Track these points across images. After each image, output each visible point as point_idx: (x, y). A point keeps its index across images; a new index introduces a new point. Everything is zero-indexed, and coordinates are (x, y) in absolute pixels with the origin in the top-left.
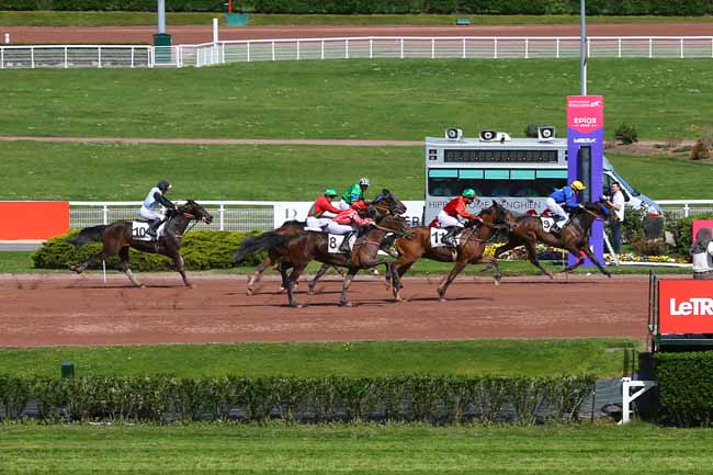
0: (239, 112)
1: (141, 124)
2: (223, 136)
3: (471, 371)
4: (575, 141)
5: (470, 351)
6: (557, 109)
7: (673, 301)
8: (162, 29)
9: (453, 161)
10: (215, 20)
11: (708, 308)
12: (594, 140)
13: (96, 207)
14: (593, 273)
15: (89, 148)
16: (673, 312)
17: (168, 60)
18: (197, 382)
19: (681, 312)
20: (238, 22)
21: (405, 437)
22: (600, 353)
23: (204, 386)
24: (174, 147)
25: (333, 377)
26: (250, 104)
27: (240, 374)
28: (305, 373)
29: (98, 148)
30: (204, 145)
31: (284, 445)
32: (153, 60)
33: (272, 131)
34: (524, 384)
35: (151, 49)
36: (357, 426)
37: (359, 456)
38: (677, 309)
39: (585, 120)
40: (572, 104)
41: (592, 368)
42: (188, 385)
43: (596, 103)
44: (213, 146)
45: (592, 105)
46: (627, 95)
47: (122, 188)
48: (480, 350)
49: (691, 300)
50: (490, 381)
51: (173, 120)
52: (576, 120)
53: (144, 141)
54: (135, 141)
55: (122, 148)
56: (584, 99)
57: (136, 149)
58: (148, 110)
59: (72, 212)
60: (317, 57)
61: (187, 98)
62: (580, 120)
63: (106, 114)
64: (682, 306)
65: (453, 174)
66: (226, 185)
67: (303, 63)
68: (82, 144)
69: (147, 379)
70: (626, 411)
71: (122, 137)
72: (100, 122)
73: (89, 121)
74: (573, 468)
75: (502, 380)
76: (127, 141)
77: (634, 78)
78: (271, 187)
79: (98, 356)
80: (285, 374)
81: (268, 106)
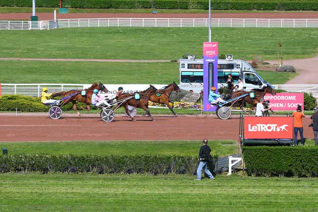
0: (66, 48)
1: (27, 52)
2: (61, 58)
3: (167, 153)
4: (207, 61)
5: (167, 145)
6: (194, 48)
7: (250, 125)
8: (34, 14)
9: (191, 68)
10: (55, 11)
11: (264, 128)
12: (214, 60)
13: (11, 86)
14: (213, 114)
15: (7, 62)
16: (250, 130)
17: (37, 27)
18: (57, 156)
19: (253, 130)
20: (63, 12)
21: (142, 180)
22: (219, 146)
23: (60, 158)
24: (41, 62)
25: (112, 155)
26: (71, 45)
27: (75, 154)
28: (100, 154)
29: (11, 62)
30: (53, 61)
31: (93, 182)
32: (31, 27)
33: (80, 56)
34: (189, 159)
35: (30, 22)
36: (122, 175)
37: (123, 187)
38: (251, 129)
39: (211, 52)
40: (205, 45)
41: (216, 153)
42: (54, 158)
43: (215, 45)
44: (56, 62)
45: (213, 46)
46: (222, 42)
47: (21, 78)
48: (171, 145)
49: (257, 125)
50: (175, 157)
51: (40, 51)
52: (207, 52)
53: (29, 59)
54: (25, 60)
55: (20, 62)
56: (210, 43)
57: (26, 63)
58: (29, 47)
59: (2, 88)
60: (96, 26)
61: (45, 42)
62: (209, 52)
63: (12, 49)
64: (253, 128)
65: (191, 74)
66: (63, 77)
67: (91, 28)
68: (4, 60)
69: (37, 155)
70: (230, 170)
71: (20, 58)
72: (11, 52)
73: (6, 51)
74: (210, 193)
75: (180, 157)
76: (22, 59)
77: (225, 35)
78: (81, 78)
79: (17, 146)
80: (92, 154)
81: (78, 46)
